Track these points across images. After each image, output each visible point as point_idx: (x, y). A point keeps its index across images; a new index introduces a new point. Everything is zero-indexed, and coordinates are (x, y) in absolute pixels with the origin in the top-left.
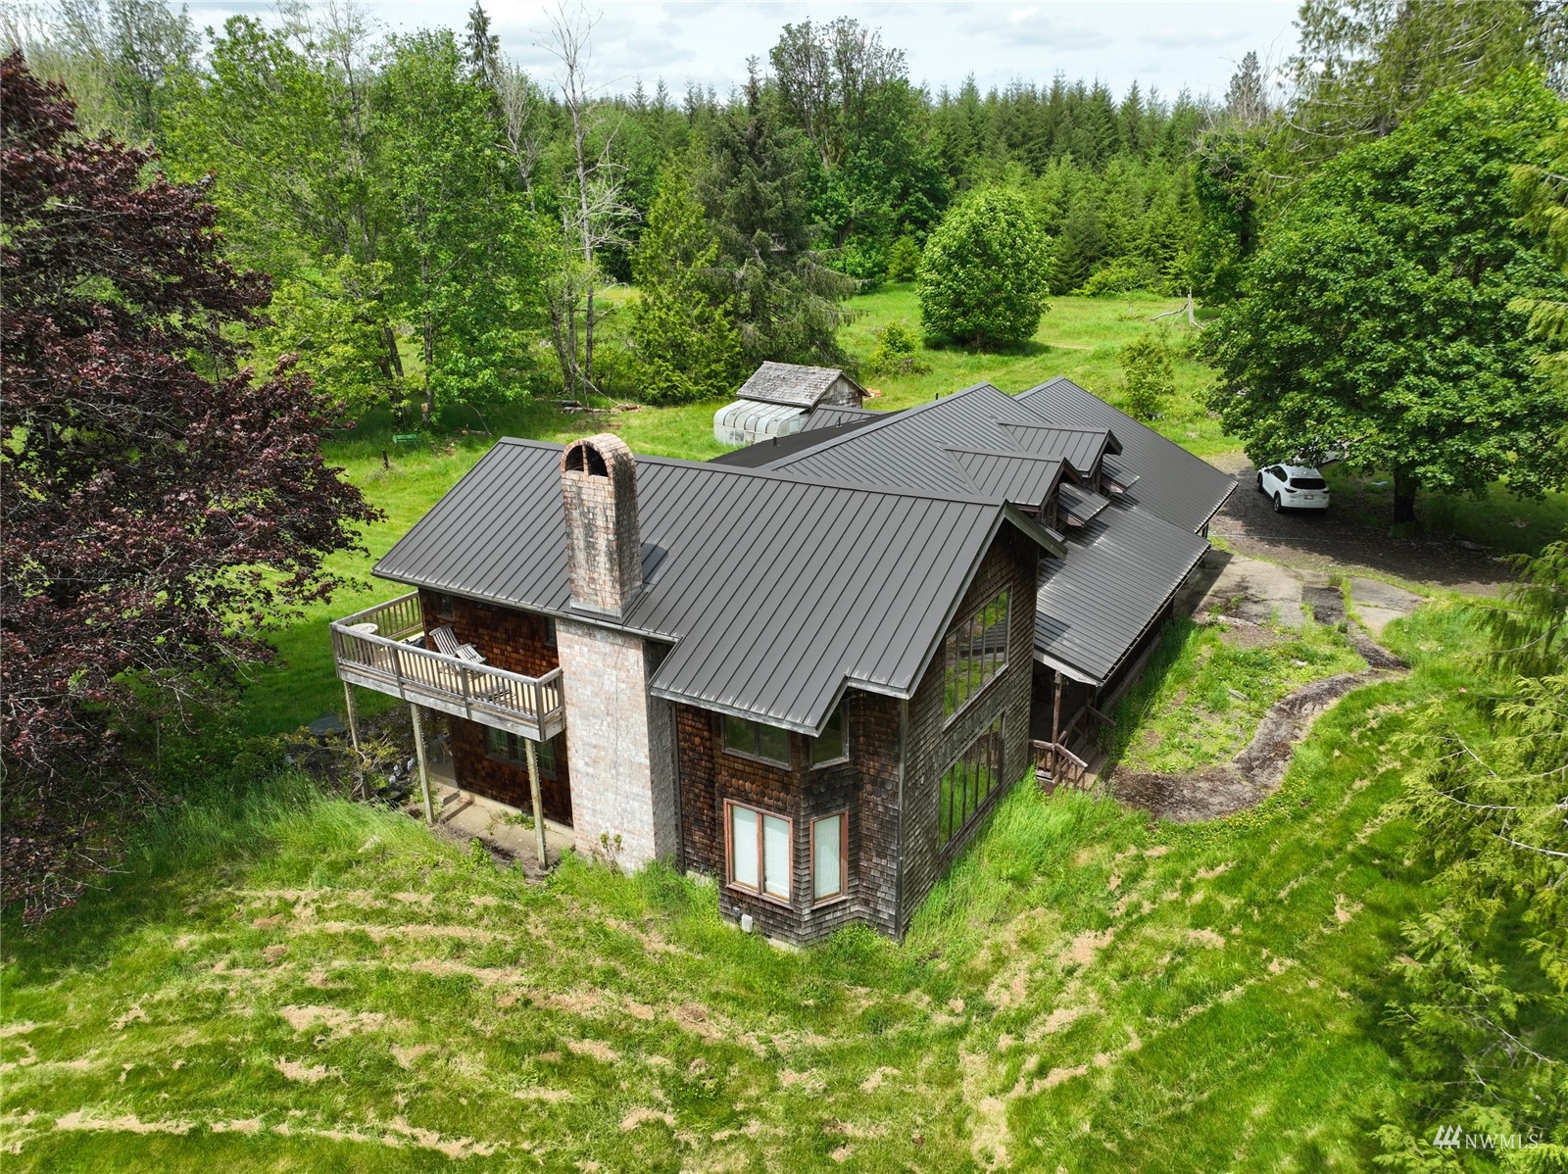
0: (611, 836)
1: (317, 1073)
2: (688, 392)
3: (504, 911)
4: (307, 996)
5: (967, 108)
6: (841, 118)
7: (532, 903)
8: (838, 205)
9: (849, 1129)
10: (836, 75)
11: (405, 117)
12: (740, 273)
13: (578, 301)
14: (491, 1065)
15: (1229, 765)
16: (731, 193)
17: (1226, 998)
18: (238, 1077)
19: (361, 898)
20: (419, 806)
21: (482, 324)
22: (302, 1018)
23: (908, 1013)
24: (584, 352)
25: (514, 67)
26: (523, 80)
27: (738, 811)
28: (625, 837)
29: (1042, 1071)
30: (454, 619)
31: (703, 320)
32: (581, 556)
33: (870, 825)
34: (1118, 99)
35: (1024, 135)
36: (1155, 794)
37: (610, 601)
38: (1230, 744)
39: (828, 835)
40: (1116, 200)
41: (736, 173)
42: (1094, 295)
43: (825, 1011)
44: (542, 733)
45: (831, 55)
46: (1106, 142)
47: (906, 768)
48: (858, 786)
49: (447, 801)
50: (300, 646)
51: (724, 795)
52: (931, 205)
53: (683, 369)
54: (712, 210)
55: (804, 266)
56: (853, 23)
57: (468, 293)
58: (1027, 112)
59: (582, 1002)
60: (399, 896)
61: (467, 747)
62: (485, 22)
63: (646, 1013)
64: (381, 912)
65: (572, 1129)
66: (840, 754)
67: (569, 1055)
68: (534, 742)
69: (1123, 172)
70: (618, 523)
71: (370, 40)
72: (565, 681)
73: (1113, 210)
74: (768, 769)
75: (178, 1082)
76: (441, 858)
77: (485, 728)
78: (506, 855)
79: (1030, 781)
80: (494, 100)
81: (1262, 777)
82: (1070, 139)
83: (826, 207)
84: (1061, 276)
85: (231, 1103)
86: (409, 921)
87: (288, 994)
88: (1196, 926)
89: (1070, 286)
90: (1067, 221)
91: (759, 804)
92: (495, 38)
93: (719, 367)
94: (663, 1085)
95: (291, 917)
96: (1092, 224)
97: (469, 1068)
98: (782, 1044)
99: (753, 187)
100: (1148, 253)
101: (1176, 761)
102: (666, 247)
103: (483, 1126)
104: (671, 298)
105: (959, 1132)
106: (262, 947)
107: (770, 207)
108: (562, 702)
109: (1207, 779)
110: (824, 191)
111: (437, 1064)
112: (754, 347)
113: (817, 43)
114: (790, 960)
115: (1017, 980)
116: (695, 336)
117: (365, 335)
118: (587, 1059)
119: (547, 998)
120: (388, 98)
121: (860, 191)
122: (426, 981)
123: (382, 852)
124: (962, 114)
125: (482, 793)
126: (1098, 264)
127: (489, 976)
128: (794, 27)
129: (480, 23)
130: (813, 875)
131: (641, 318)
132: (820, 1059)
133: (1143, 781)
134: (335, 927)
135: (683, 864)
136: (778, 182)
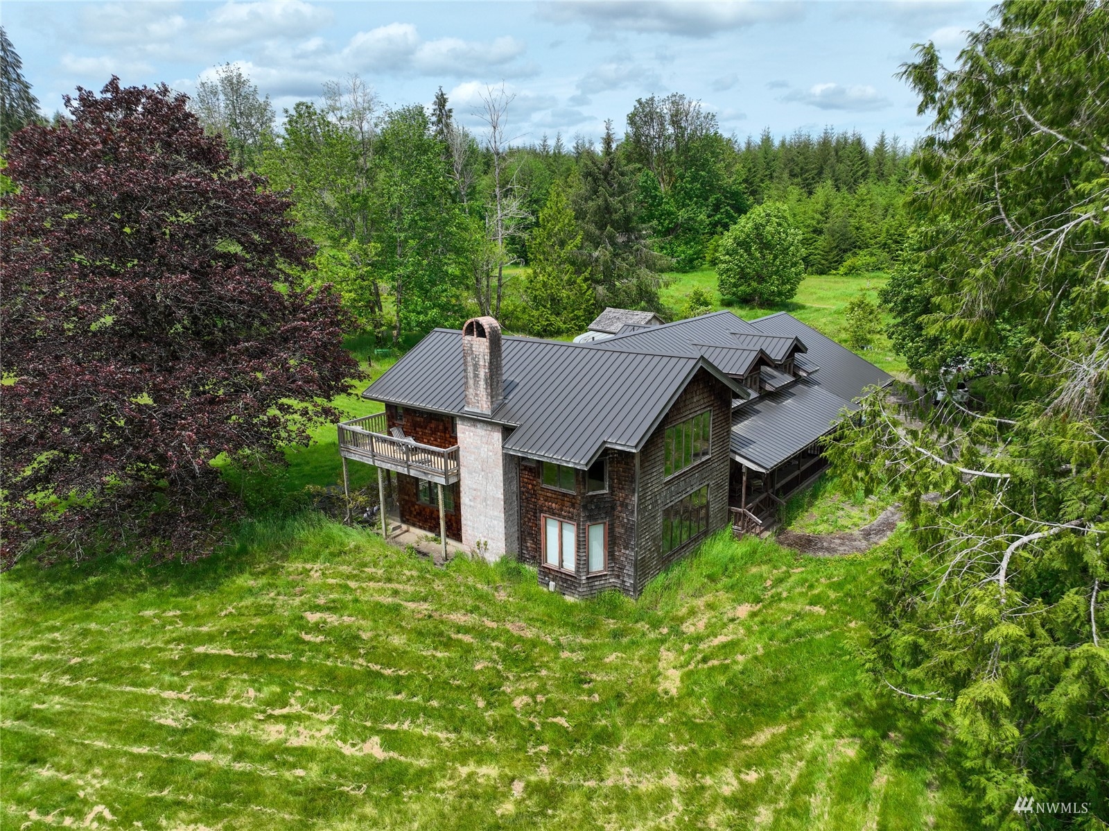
0: (482, 542)
1: (320, 638)
2: (559, 328)
3: (422, 578)
4: (316, 608)
5: (763, 151)
6: (673, 158)
7: (436, 575)
8: (670, 213)
9: (594, 676)
10: (671, 130)
11: (393, 159)
12: (596, 254)
13: (492, 270)
14: (409, 640)
15: (856, 532)
16: (591, 203)
17: (820, 636)
18: (281, 637)
19: (345, 569)
20: (379, 531)
21: (433, 283)
22: (313, 617)
23: (635, 632)
24: (495, 302)
25: (461, 128)
26: (466, 135)
27: (550, 522)
28: (489, 542)
29: (705, 660)
30: (404, 423)
31: (571, 283)
32: (471, 382)
33: (620, 530)
34: (871, 144)
35: (802, 169)
36: (807, 543)
37: (485, 406)
38: (860, 522)
39: (597, 536)
40: (863, 211)
41: (595, 192)
42: (846, 274)
43: (590, 627)
44: (447, 480)
45: (668, 117)
46: (860, 173)
47: (639, 497)
48: (613, 508)
49: (394, 529)
50: (316, 455)
51: (541, 511)
52: (733, 214)
53: (558, 314)
54: (580, 215)
55: (638, 250)
56: (682, 97)
57: (425, 262)
58: (803, 154)
59: (459, 618)
60: (366, 569)
61: (407, 497)
62: (445, 101)
63: (494, 625)
64: (356, 576)
65: (449, 667)
66: (603, 488)
67: (450, 638)
68: (443, 486)
69: (868, 193)
70: (491, 363)
71: (376, 114)
72: (461, 453)
73: (861, 218)
74: (564, 495)
75: (251, 638)
76: (389, 553)
77: (417, 479)
78: (425, 554)
79: (729, 531)
80: (447, 148)
81: (874, 538)
82: (834, 171)
83: (661, 216)
84: (823, 262)
85: (278, 648)
86: (370, 580)
87: (307, 607)
88: (811, 604)
89: (829, 268)
90: (827, 225)
91: (559, 515)
92: (450, 111)
93: (580, 313)
94: (498, 653)
95: (309, 576)
96: (846, 227)
97: (398, 641)
98: (563, 640)
99: (606, 201)
100: (884, 246)
101: (823, 528)
102: (549, 236)
103: (403, 664)
104: (551, 269)
105: (653, 681)
106: (294, 587)
107: (616, 213)
108: (458, 465)
109: (840, 538)
110: (659, 205)
111: (381, 639)
112: (603, 301)
113: (658, 110)
114: (575, 606)
115: (700, 623)
116: (564, 293)
117: (361, 288)
118: (460, 641)
119: (441, 616)
120: (384, 147)
121: (684, 206)
122: (378, 605)
123: (358, 548)
124: (760, 155)
125: (414, 525)
126: (849, 254)
127: (411, 605)
128: (643, 100)
129: (441, 101)
130: (588, 556)
131: (531, 281)
132: (583, 648)
133: (800, 538)
134: (331, 581)
135: (521, 558)
136: (622, 197)
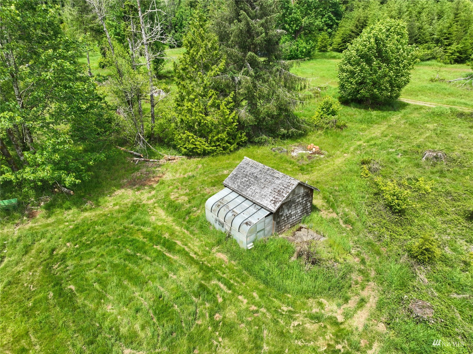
2: (205, 150)
8: (297, 20)
12: (238, 78)
16: (233, 26)
52: (334, 18)
54: (223, 37)
83: (291, 21)
93: (224, 135)
99: (248, 24)
107: (258, 36)
110: (290, 14)
112: (245, 122)
121: (306, 14)
136: (263, 21)
